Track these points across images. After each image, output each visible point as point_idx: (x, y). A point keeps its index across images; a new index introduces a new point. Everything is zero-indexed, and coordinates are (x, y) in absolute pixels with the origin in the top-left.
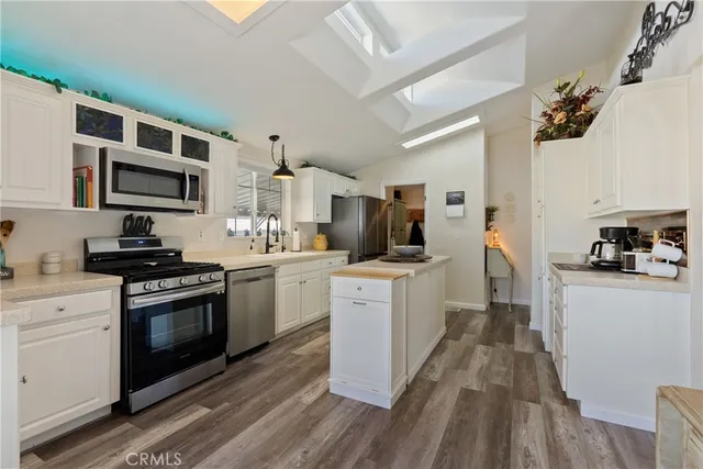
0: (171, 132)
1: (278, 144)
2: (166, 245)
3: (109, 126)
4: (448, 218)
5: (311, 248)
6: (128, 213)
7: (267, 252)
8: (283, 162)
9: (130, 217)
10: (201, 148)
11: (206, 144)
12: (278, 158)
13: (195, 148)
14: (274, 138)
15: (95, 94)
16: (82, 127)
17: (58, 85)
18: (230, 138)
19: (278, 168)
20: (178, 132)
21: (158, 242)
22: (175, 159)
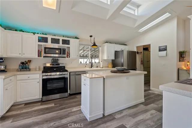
0: (59, 39)
1: (92, 38)
2: (61, 65)
3: (45, 40)
4: (160, 57)
5: (108, 67)
6: (53, 58)
7: (91, 68)
8: (94, 43)
9: (53, 59)
10: (67, 42)
11: (69, 41)
12: (93, 42)
13: (66, 42)
14: (91, 36)
15: (43, 34)
16: (39, 41)
17: (34, 33)
18: (78, 38)
19: (93, 44)
20: (61, 39)
21: (59, 64)
22: (61, 45)
